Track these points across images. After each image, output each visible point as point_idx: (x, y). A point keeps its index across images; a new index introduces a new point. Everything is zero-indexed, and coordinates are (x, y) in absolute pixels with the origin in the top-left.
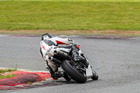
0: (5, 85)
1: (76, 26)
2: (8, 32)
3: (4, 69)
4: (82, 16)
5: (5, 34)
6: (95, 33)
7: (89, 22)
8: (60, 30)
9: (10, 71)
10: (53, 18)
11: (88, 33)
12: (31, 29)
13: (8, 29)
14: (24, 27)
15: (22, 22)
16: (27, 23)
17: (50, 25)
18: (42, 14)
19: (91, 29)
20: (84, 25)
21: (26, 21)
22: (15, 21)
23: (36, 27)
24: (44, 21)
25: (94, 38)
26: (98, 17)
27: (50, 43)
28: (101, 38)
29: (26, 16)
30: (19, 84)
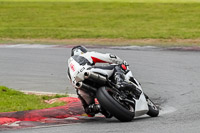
0: (51, 117)
1: (152, 32)
2: (56, 41)
3: (50, 94)
4: (161, 18)
5: (51, 44)
6: (180, 42)
7: (172, 27)
8: (130, 38)
9: (58, 97)
10: (119, 20)
11: (170, 43)
12: (88, 37)
13: (56, 36)
14: (78, 34)
15: (75, 27)
16: (83, 29)
17: (114, 32)
18: (104, 16)
19: (173, 37)
20: (164, 31)
21: (81, 25)
22: (65, 26)
23: (96, 34)
24: (106, 26)
25: (179, 50)
26: (184, 20)
27: (83, 62)
28: (188, 50)
29: (81, 18)
30: (71, 115)
